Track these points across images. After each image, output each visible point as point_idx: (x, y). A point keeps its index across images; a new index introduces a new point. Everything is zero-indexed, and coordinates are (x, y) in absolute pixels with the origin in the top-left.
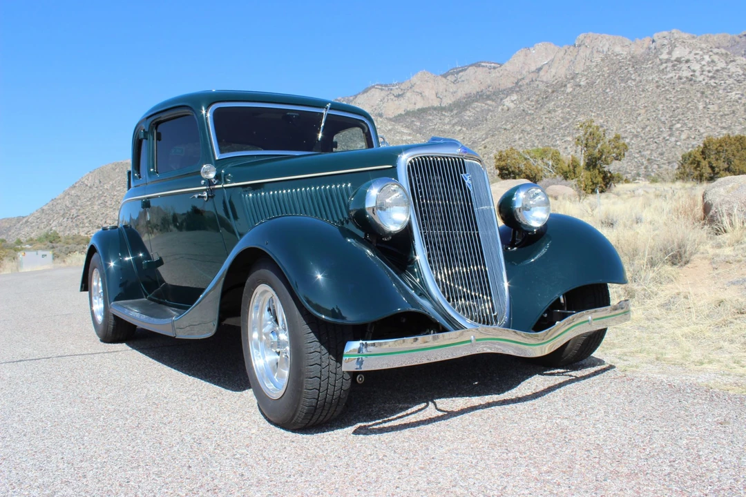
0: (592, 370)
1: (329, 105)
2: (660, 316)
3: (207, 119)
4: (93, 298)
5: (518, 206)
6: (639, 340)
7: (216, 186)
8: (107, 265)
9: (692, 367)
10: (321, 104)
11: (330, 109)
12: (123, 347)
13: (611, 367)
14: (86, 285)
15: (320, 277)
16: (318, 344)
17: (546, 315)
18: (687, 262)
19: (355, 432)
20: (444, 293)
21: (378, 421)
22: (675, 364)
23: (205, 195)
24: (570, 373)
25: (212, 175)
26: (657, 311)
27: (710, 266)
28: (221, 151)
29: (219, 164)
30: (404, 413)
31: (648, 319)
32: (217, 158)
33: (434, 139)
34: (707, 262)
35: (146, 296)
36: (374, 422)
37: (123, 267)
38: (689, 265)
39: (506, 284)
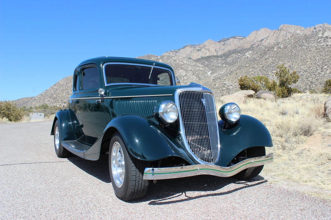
0: (257, 182)
1: (154, 64)
2: (295, 159)
3: (102, 68)
4: (56, 139)
5: (226, 112)
6: (283, 169)
7: (105, 98)
8: (61, 125)
9: (302, 183)
10: (151, 63)
11: (155, 65)
12: (66, 160)
13: (266, 181)
14: (53, 133)
15: (137, 141)
16: (135, 168)
17: (235, 159)
18: (311, 135)
19: (150, 204)
20: (191, 148)
21: (160, 199)
22: (294, 181)
23: (100, 100)
24: (247, 183)
25: (103, 93)
26: (294, 156)
27: (321, 137)
28: (108, 83)
29: (106, 88)
30: (172, 196)
31: (290, 160)
32: (106, 86)
33: (192, 83)
34: (320, 135)
35: (77, 139)
36: (159, 200)
37: (68, 127)
38: (312, 136)
39: (219, 146)
